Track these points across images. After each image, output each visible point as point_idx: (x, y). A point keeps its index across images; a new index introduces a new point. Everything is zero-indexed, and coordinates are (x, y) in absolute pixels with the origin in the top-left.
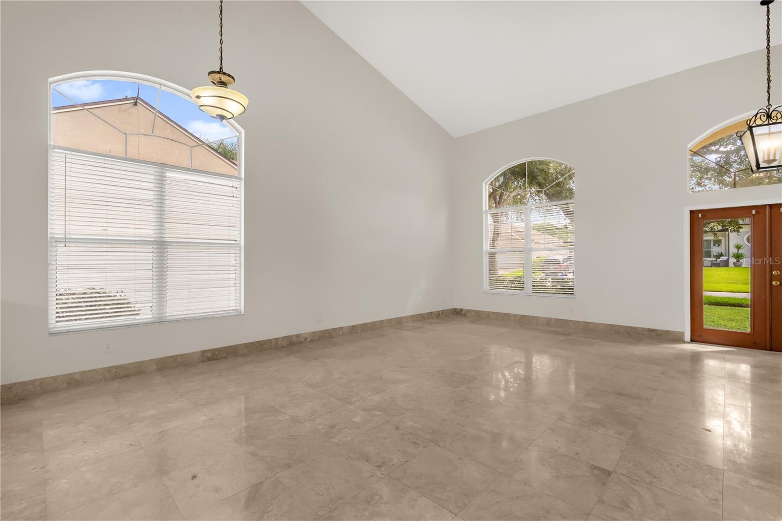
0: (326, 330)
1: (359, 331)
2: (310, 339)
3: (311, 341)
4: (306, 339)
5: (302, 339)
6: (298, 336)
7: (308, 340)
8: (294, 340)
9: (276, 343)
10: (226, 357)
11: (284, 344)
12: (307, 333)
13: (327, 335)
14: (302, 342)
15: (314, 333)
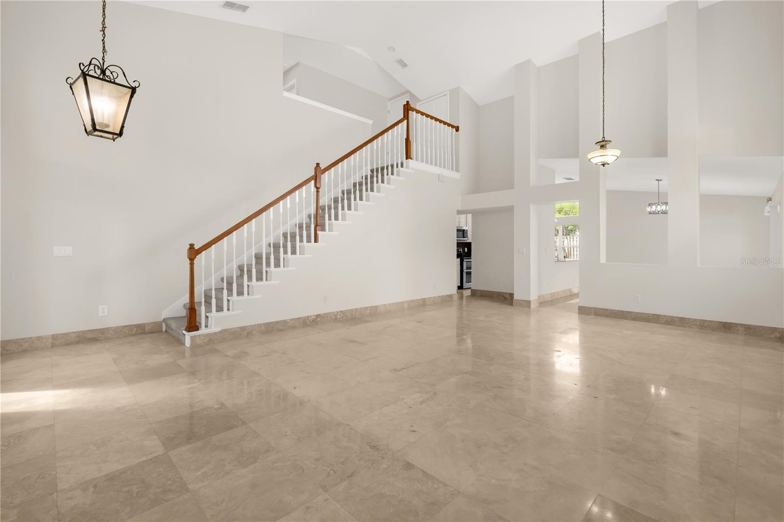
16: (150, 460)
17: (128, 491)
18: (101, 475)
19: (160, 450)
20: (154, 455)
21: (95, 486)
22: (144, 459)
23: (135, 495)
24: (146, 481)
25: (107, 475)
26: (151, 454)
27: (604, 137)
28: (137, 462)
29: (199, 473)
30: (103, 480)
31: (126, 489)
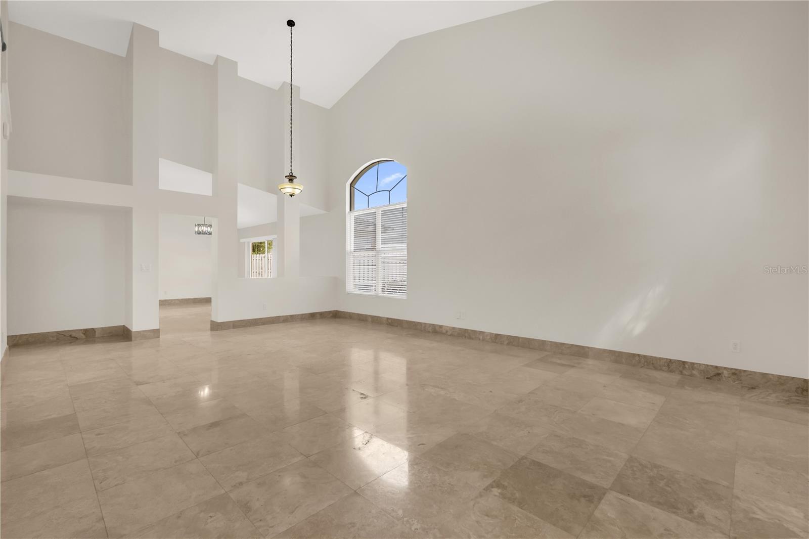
0: (466, 329)
1: (506, 343)
2: (451, 333)
3: (451, 335)
4: (447, 332)
5: (444, 331)
6: (441, 327)
7: (449, 333)
8: (437, 328)
9: (425, 326)
10: (397, 326)
11: (430, 329)
12: (448, 327)
13: (466, 334)
14: (443, 334)
15: (454, 328)
16: (629, 495)
17: (668, 486)
18: (680, 519)
19: (612, 496)
20: (622, 496)
21: (691, 512)
22: (632, 500)
23: (665, 480)
24: (649, 482)
25: (674, 513)
26: (621, 499)
27: (291, 172)
28: (641, 503)
29: (612, 459)
30: (681, 511)
31: (668, 489)
